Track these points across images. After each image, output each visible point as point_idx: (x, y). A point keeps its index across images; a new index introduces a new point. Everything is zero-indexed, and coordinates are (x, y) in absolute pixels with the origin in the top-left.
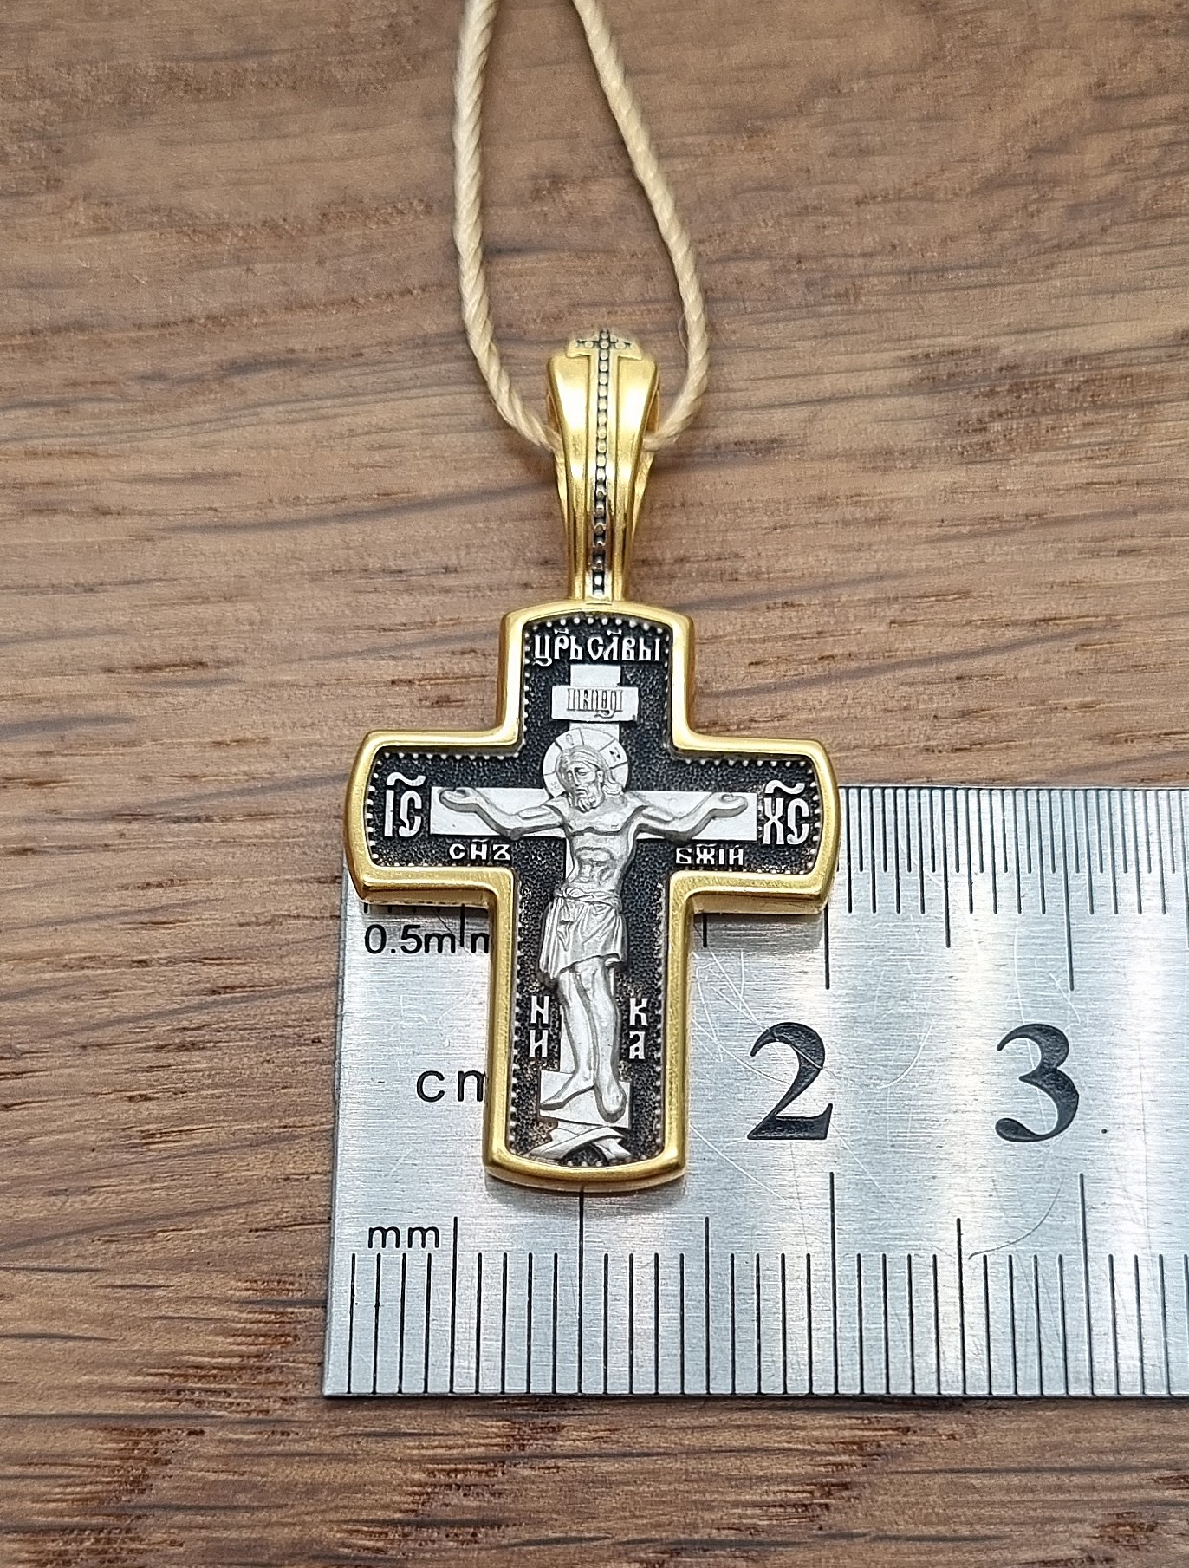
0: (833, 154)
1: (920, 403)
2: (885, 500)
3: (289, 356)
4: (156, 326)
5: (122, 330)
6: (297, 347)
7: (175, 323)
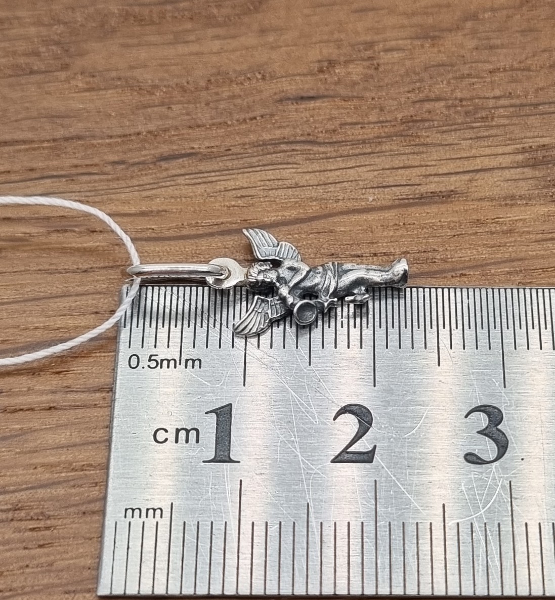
0: (477, 49)
1: (528, 172)
2: (513, 220)
3: (192, 151)
4: (120, 136)
5: (102, 138)
6: (196, 146)
7: (130, 135)
